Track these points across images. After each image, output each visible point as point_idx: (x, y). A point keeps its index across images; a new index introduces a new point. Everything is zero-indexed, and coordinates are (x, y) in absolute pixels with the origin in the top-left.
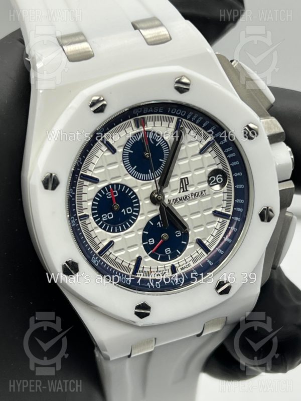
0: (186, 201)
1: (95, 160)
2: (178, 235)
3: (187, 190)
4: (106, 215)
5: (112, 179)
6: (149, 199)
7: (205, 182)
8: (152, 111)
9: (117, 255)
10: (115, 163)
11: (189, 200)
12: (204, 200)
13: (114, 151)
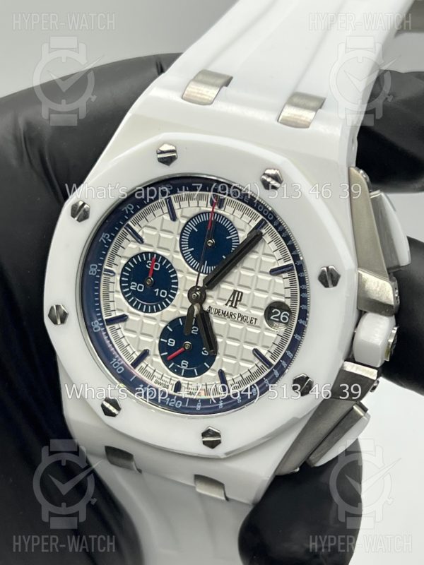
0: (228, 319)
2: (204, 353)
3: (235, 307)
4: (136, 284)
5: (159, 248)
6: (187, 293)
7: (262, 309)
9: (125, 334)
10: (170, 232)
11: (233, 320)
12: (250, 329)
13: (174, 218)
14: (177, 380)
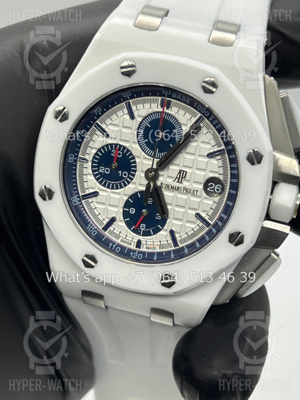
0: (176, 192)
1: (114, 117)
2: (158, 217)
3: (181, 183)
4: (104, 168)
6: (144, 173)
7: (201, 183)
8: (180, 98)
9: (97, 206)
10: (129, 128)
11: (180, 192)
12: (193, 198)
13: (132, 117)
14: (138, 239)
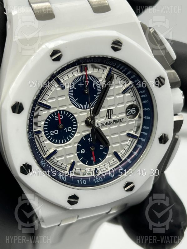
0: (109, 125)
2: (101, 148)
3: (111, 118)
4: (53, 131)
5: (60, 107)
6: (85, 122)
7: (124, 112)
8: (93, 61)
9: (58, 159)
10: (63, 96)
11: (112, 125)
12: (121, 125)
